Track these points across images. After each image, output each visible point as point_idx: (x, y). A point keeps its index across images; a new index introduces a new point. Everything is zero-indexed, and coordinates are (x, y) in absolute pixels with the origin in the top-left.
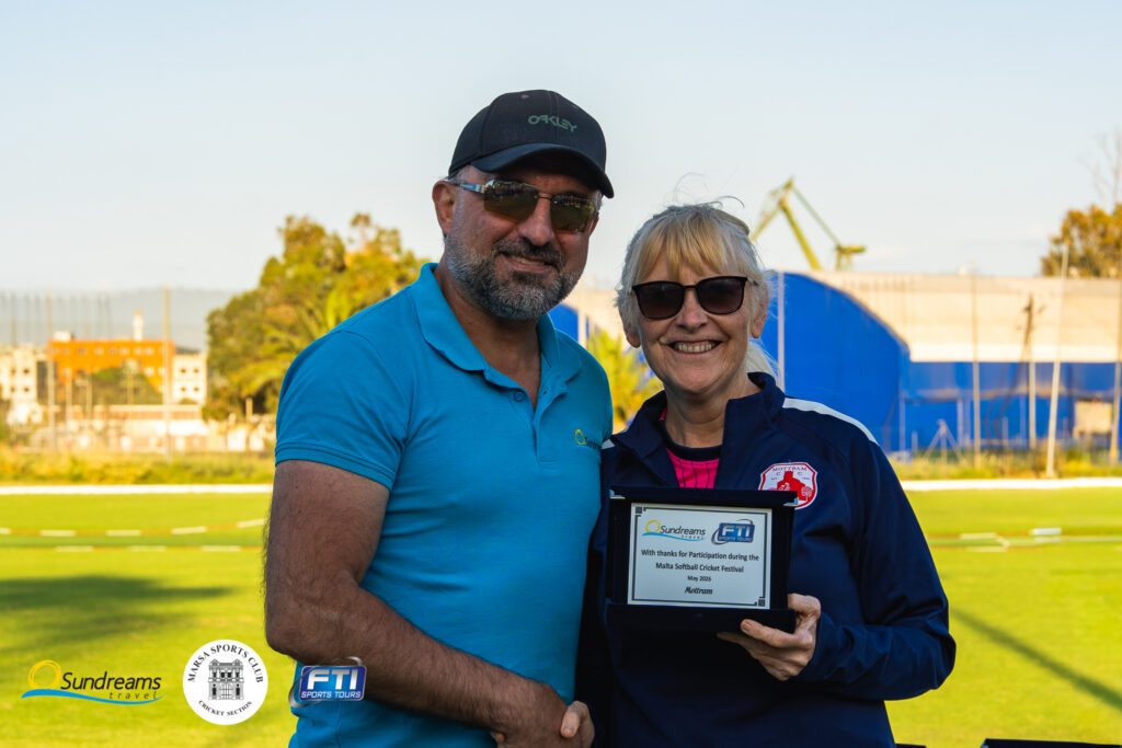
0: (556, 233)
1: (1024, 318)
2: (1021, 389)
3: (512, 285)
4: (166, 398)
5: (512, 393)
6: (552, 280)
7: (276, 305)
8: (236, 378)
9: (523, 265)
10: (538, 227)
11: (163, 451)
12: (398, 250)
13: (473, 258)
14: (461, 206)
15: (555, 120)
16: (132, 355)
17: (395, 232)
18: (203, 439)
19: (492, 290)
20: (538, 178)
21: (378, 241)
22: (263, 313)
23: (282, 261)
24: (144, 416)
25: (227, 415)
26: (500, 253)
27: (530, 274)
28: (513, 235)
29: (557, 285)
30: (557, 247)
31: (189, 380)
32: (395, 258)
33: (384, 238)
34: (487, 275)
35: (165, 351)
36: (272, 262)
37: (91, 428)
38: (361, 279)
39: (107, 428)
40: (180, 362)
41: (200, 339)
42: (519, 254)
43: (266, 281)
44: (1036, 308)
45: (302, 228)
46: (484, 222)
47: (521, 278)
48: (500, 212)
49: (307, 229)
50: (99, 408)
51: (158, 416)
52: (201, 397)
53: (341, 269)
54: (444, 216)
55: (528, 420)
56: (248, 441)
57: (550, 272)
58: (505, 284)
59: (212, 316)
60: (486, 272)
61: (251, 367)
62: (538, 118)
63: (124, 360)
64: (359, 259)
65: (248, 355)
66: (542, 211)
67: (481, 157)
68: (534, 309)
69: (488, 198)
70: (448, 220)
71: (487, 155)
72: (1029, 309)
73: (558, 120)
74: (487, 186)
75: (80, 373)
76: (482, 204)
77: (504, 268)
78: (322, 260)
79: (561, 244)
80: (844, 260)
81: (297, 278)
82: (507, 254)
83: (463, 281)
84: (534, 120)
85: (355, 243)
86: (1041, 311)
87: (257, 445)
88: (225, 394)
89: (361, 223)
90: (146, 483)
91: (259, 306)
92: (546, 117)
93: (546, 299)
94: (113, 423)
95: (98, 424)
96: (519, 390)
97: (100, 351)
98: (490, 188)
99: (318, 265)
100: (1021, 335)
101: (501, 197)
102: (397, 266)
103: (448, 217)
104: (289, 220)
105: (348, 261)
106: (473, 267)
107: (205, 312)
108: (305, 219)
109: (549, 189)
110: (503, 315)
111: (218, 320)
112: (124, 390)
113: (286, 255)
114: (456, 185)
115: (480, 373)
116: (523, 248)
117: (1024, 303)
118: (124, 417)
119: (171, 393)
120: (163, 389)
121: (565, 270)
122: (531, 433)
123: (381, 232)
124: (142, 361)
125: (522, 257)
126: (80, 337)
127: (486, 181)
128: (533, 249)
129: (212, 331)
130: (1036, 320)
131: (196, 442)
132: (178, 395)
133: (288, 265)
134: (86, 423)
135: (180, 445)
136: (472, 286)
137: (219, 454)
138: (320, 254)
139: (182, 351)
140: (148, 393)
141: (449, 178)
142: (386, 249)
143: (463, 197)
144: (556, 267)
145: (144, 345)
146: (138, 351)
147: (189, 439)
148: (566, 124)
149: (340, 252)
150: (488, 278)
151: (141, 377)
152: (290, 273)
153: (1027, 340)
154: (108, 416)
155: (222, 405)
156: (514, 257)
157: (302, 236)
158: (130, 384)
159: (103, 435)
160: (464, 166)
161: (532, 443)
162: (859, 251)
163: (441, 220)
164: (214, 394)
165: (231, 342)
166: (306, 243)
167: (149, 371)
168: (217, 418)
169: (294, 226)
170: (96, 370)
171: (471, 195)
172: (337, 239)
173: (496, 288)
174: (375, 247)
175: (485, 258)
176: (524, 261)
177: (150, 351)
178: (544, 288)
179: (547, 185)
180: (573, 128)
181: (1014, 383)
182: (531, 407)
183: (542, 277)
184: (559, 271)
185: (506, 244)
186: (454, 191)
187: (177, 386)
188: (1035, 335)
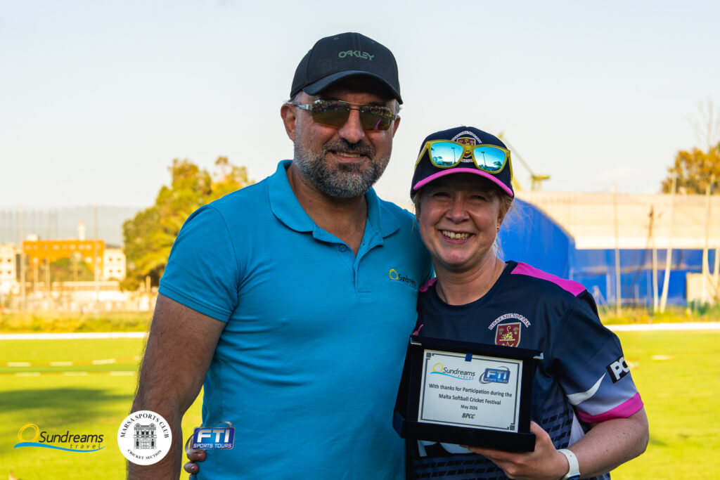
0: (366, 133)
1: (647, 220)
2: (647, 266)
3: (339, 173)
4: (97, 277)
5: (337, 247)
6: (366, 165)
7: (168, 216)
8: (139, 263)
10: (352, 130)
11: (96, 311)
12: (246, 180)
13: (311, 157)
14: (300, 121)
15: (357, 53)
16: (77, 250)
17: (244, 169)
18: (123, 304)
19: (326, 178)
20: (349, 96)
21: (233, 174)
22: (158, 221)
23: (170, 187)
24: (85, 288)
25: (137, 287)
26: (328, 151)
27: (350, 164)
28: (335, 138)
29: (371, 170)
30: (368, 143)
31: (115, 264)
33: (237, 173)
34: (321, 167)
35: (97, 247)
36: (164, 189)
37: (51, 296)
39: (61, 296)
40: (108, 254)
41: (119, 239)
42: (341, 151)
43: (160, 201)
44: (656, 215)
45: (184, 167)
46: (315, 131)
47: (345, 168)
49: (186, 167)
50: (56, 284)
51: (92, 288)
52: (122, 276)
53: (209, 192)
54: (290, 128)
56: (150, 303)
57: (365, 161)
58: (334, 173)
59: (126, 224)
60: (320, 165)
61: (149, 256)
62: (346, 54)
63: (72, 252)
64: (220, 186)
65: (149, 248)
66: (354, 119)
67: (308, 85)
69: (315, 112)
70: (293, 131)
71: (312, 83)
72: (651, 215)
73: (360, 52)
74: (313, 104)
75: (44, 261)
77: (332, 162)
78: (197, 187)
80: (537, 184)
81: (180, 199)
82: (333, 152)
83: (304, 173)
84: (343, 55)
85: (218, 176)
86: (660, 215)
88: (135, 274)
89: (222, 163)
90: (82, 332)
91: (156, 217)
92: (351, 51)
94: (65, 293)
95: (55, 294)
96: (343, 244)
97: (56, 247)
99: (194, 190)
100: (646, 231)
103: (293, 128)
104: (175, 162)
105: (213, 188)
106: (311, 162)
107: (121, 222)
108: (185, 161)
109: (357, 102)
111: (131, 227)
112: (71, 272)
113: (174, 184)
114: (295, 106)
115: (310, 233)
116: (344, 146)
117: (648, 212)
118: (73, 289)
119: (102, 274)
120: (97, 271)
121: (376, 159)
122: (352, 273)
123: (235, 169)
124: (84, 253)
126: (44, 238)
127: (313, 101)
128: (351, 146)
129: (126, 233)
130: (656, 221)
131: (118, 306)
132: (107, 275)
133: (175, 191)
134: (47, 293)
135: (108, 307)
136: (312, 176)
137: (133, 313)
138: (195, 183)
139: (110, 247)
140: (86, 273)
141: (291, 101)
142: (238, 179)
143: (300, 114)
144: (369, 157)
145: (85, 243)
146: (81, 247)
147: (114, 304)
148: (365, 56)
149: (208, 182)
150: (322, 170)
151: (83, 263)
152: (176, 196)
153: (650, 234)
154: (62, 289)
155: (131, 282)
156: (338, 154)
157: (184, 172)
158: (75, 267)
159: (58, 301)
161: (352, 280)
162: (546, 178)
164: (129, 274)
165: (139, 241)
166: (186, 176)
167: (89, 260)
168: (129, 289)
169: (179, 165)
170: (54, 259)
171: (304, 112)
172: (206, 173)
173: (328, 176)
174: (231, 178)
175: (318, 156)
176: (346, 155)
177: (89, 247)
178: (362, 173)
179: (356, 100)
180: (371, 57)
181: (643, 262)
182: (352, 255)
183: (359, 165)
184: (371, 160)
185: (332, 144)
186: (294, 110)
187: (106, 270)
188: (655, 231)
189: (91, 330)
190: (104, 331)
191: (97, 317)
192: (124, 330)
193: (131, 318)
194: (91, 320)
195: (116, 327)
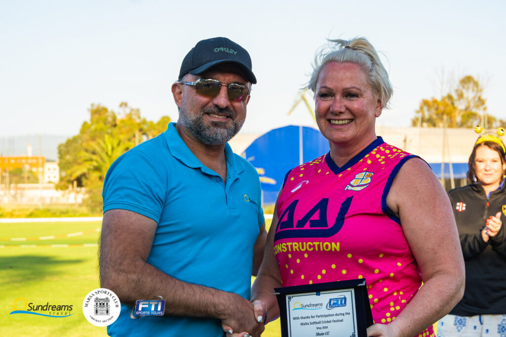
0: (230, 102)
1: (403, 144)
3: (212, 128)
4: (40, 181)
5: (215, 178)
6: (230, 124)
7: (88, 141)
8: (69, 172)
9: (217, 118)
10: (222, 100)
11: (40, 204)
12: (139, 117)
13: (193, 116)
14: (186, 93)
15: (226, 50)
16: (27, 163)
17: (138, 110)
18: (57, 199)
19: (203, 131)
20: (221, 77)
21: (131, 114)
22: (81, 145)
23: (89, 122)
24: (32, 188)
25: (67, 188)
26: (205, 113)
27: (219, 122)
28: (210, 104)
29: (233, 127)
30: (232, 109)
31: (52, 173)
32: (138, 121)
33: (133, 112)
34: (200, 124)
35: (40, 161)
36: (85, 123)
37: (10, 193)
38: (124, 130)
39: (16, 194)
40: (47, 166)
41: (55, 156)
42: (214, 113)
43: (83, 131)
44: (408, 140)
45: (98, 109)
46: (196, 99)
47: (216, 124)
48: (204, 94)
49: (100, 109)
50: (13, 185)
51: (37, 188)
52: (56, 180)
53: (115, 125)
54: (178, 98)
55: (223, 190)
56: (75, 199)
57: (229, 121)
58: (209, 127)
59: (60, 146)
60: (199, 122)
61: (76, 167)
62: (219, 49)
63: (24, 165)
64: (122, 121)
65: (76, 162)
66: (223, 92)
67: (193, 69)
68: (223, 139)
69: (197, 87)
70: (180, 101)
71: (196, 68)
72: (405, 140)
73: (228, 49)
74: (197, 82)
75: (5, 170)
76: (195, 91)
77: (207, 120)
78: (107, 122)
79: (234, 107)
81: (96, 130)
82: (208, 114)
83: (188, 128)
84: (217, 50)
85: (121, 115)
86: (410, 141)
87: (79, 201)
88: (66, 179)
89: (123, 106)
90: (31, 217)
91: (80, 142)
92: (222, 48)
93: (228, 134)
94: (19, 191)
95: (13, 192)
96: (218, 177)
97: (13, 161)
98: (198, 83)
99: (105, 124)
101: (203, 87)
102: (139, 124)
103: (180, 99)
104: (92, 105)
105: (118, 122)
106: (193, 121)
107: (56, 145)
108: (99, 105)
109: (226, 82)
110: (208, 143)
111: (63, 148)
112: (23, 178)
113: (92, 120)
114: (182, 84)
115: (199, 169)
116: (216, 110)
117: (403, 138)
118: (24, 189)
119: (43, 179)
120: (40, 177)
121: (237, 119)
122: (225, 196)
123: (132, 110)
124: (32, 165)
125: (216, 114)
126: (5, 155)
127: (196, 80)
128: (221, 110)
129: (60, 152)
131: (54, 200)
132: (47, 179)
133: (92, 124)
134: (7, 192)
135: (48, 201)
136: (193, 130)
137: (64, 204)
138: (106, 119)
139: (48, 161)
140: (33, 179)
141: (179, 81)
142: (134, 117)
143: (186, 89)
144: (232, 118)
145: (32, 158)
146: (29, 161)
147: (52, 199)
148: (232, 51)
149: (114, 119)
150: (200, 125)
151: (31, 172)
152: (93, 128)
154: (17, 188)
155: (64, 184)
156: (212, 115)
157: (98, 112)
158: (26, 175)
159: (14, 197)
160: (185, 74)
161: (225, 200)
163: (177, 101)
164: (62, 179)
165: (68, 157)
166: (100, 115)
167: (34, 170)
168: (61, 189)
169: (95, 108)
170: (11, 169)
171: (190, 87)
172: (113, 113)
173: (204, 129)
174: (130, 116)
175: (198, 116)
176: (217, 116)
178: (227, 128)
179: (225, 80)
180: (235, 53)
182: (224, 184)
183: (225, 123)
184: (233, 120)
185: (208, 109)
186: (181, 87)
187: (46, 176)
189: (37, 216)
190: (46, 217)
191: (41, 207)
192: (59, 216)
193: (63, 208)
194: (37, 210)
195: (54, 214)
